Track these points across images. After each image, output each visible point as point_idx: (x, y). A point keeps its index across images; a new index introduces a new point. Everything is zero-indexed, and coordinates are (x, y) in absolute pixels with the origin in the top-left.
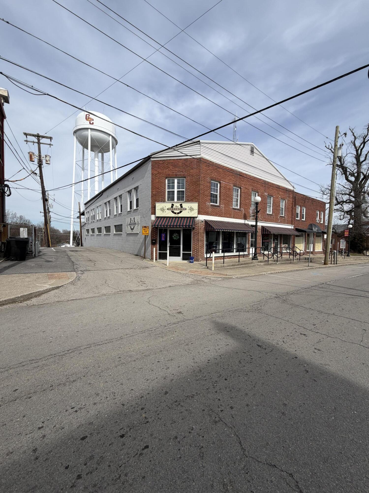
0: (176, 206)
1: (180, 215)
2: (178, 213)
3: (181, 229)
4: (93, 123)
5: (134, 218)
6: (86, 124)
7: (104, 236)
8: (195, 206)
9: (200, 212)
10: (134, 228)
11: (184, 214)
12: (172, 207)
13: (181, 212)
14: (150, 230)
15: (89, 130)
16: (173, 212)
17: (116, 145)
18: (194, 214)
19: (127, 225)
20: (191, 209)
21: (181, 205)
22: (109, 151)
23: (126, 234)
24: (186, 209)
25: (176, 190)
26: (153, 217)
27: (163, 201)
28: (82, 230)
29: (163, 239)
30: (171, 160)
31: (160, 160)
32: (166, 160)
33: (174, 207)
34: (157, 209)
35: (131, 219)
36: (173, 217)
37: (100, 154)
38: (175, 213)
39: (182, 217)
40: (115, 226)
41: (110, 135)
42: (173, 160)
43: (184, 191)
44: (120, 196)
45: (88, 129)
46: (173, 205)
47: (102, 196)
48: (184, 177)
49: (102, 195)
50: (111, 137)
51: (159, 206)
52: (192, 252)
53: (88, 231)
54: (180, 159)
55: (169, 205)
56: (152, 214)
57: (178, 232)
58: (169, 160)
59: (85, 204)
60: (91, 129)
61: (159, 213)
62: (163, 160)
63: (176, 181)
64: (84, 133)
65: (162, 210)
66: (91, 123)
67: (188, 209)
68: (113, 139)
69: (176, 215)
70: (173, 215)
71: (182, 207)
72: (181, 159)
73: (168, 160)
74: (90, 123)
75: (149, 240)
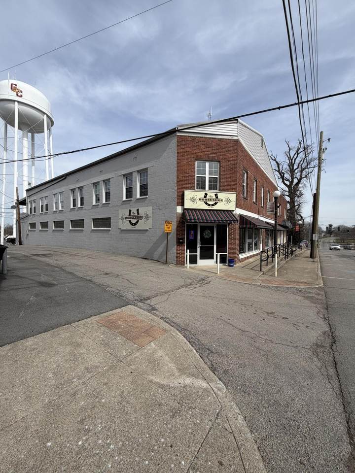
0: (210, 196)
1: (215, 208)
2: (213, 205)
3: (215, 225)
4: (21, 96)
5: (138, 210)
6: (12, 96)
7: (69, 232)
8: (233, 196)
9: (238, 205)
10: (137, 222)
11: (220, 206)
12: (205, 197)
13: (216, 204)
14: (175, 226)
15: (16, 103)
16: (206, 203)
17: (52, 126)
18: (231, 206)
19: (122, 219)
20: (228, 201)
21: (216, 195)
22: (43, 132)
23: (119, 231)
24: (222, 200)
25: (207, 176)
26: (179, 210)
27: (192, 188)
28: (21, 224)
29: (191, 237)
30: (202, 137)
31: (189, 136)
32: (196, 137)
33: (208, 197)
34: (185, 198)
35: (130, 211)
36: (206, 210)
37: (30, 134)
38: (209, 205)
39: (217, 210)
40: (94, 219)
41: (44, 113)
42: (205, 138)
43: (217, 178)
44: (107, 182)
45: (14, 101)
46: (206, 194)
47: (65, 180)
48: (217, 161)
49: (65, 178)
50: (45, 116)
51: (188, 194)
52: (227, 254)
53: (33, 225)
54: (213, 138)
55: (201, 194)
56: (178, 205)
57: (211, 229)
58: (200, 137)
59: (27, 191)
60: (18, 102)
61: (188, 205)
62: (192, 137)
63: (207, 164)
64: (10, 105)
65: (193, 200)
66: (19, 95)
67: (224, 200)
68: (48, 119)
69: (210, 208)
70: (207, 207)
71: (217, 197)
72: (215, 138)
73: (198, 137)
74: (17, 95)
75: (173, 238)
